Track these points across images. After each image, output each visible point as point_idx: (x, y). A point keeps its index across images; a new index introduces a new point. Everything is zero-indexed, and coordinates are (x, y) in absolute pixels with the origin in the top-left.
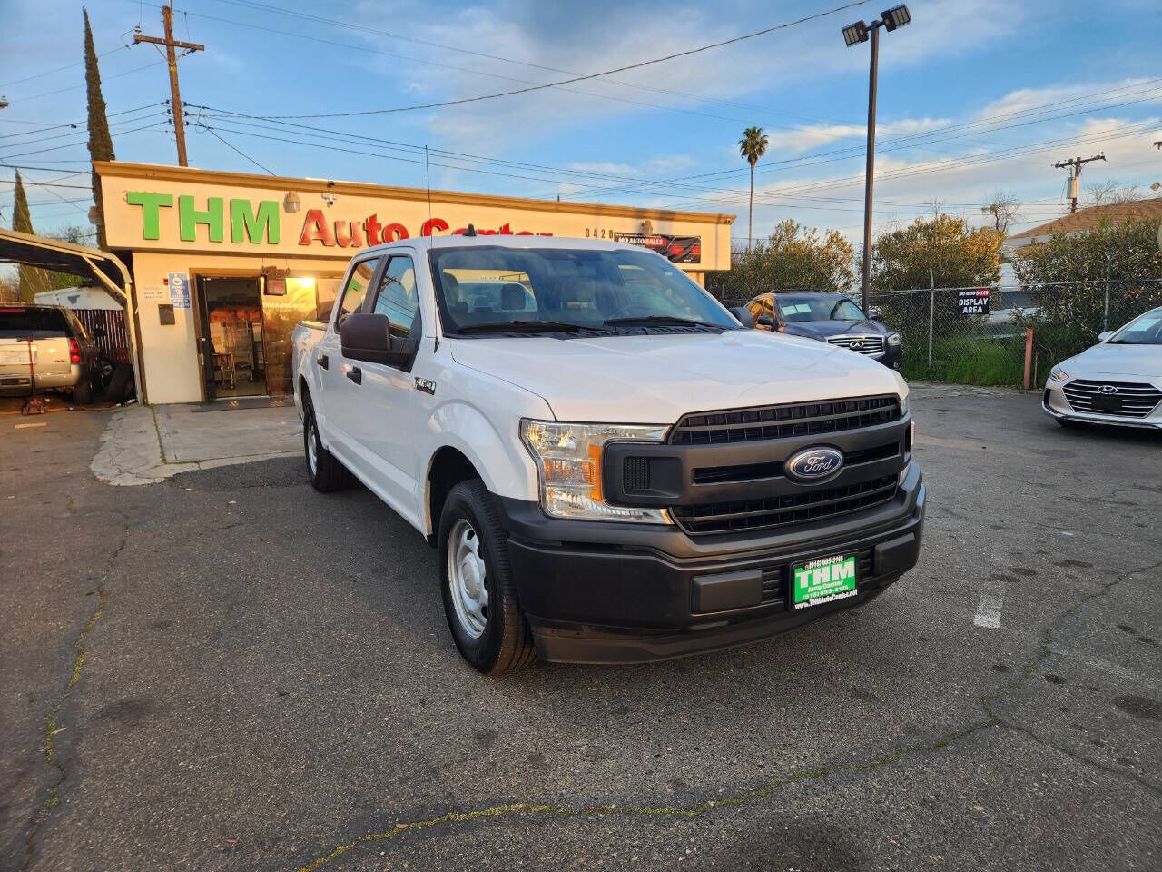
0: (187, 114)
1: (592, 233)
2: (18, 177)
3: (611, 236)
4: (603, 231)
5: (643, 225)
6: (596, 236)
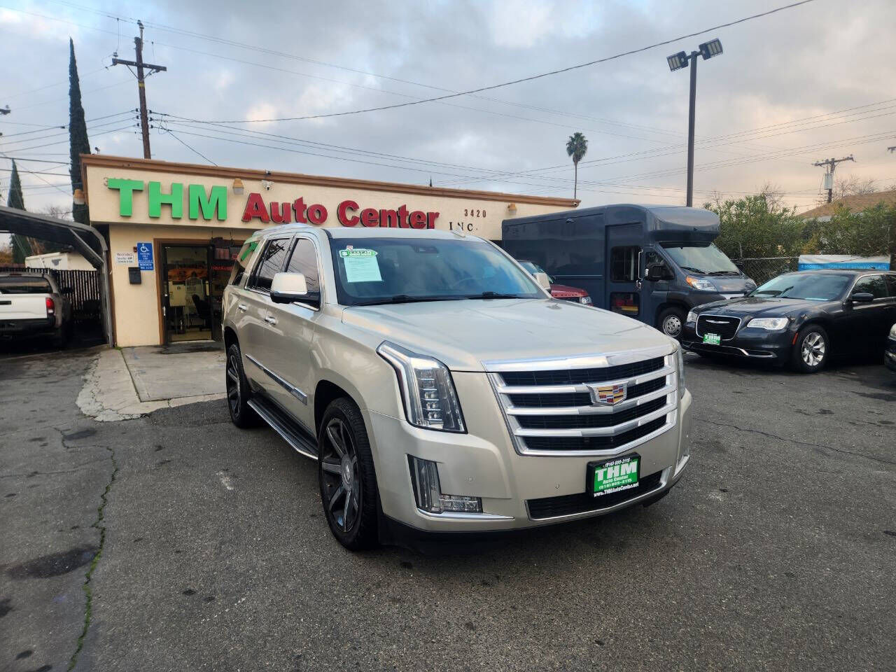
0: (151, 119)
1: (469, 213)
2: (14, 167)
3: (484, 216)
4: (478, 211)
5: (509, 207)
6: (472, 215)
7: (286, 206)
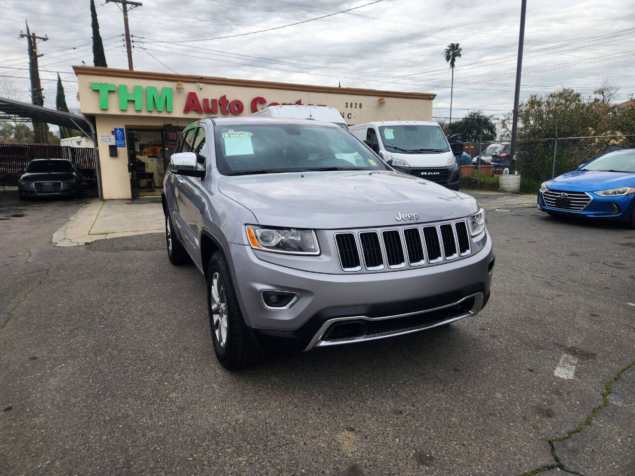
0: (133, 41)
1: (349, 105)
2: (59, 78)
3: (361, 107)
4: (356, 104)
5: (379, 100)
6: (352, 107)
7: (214, 101)
